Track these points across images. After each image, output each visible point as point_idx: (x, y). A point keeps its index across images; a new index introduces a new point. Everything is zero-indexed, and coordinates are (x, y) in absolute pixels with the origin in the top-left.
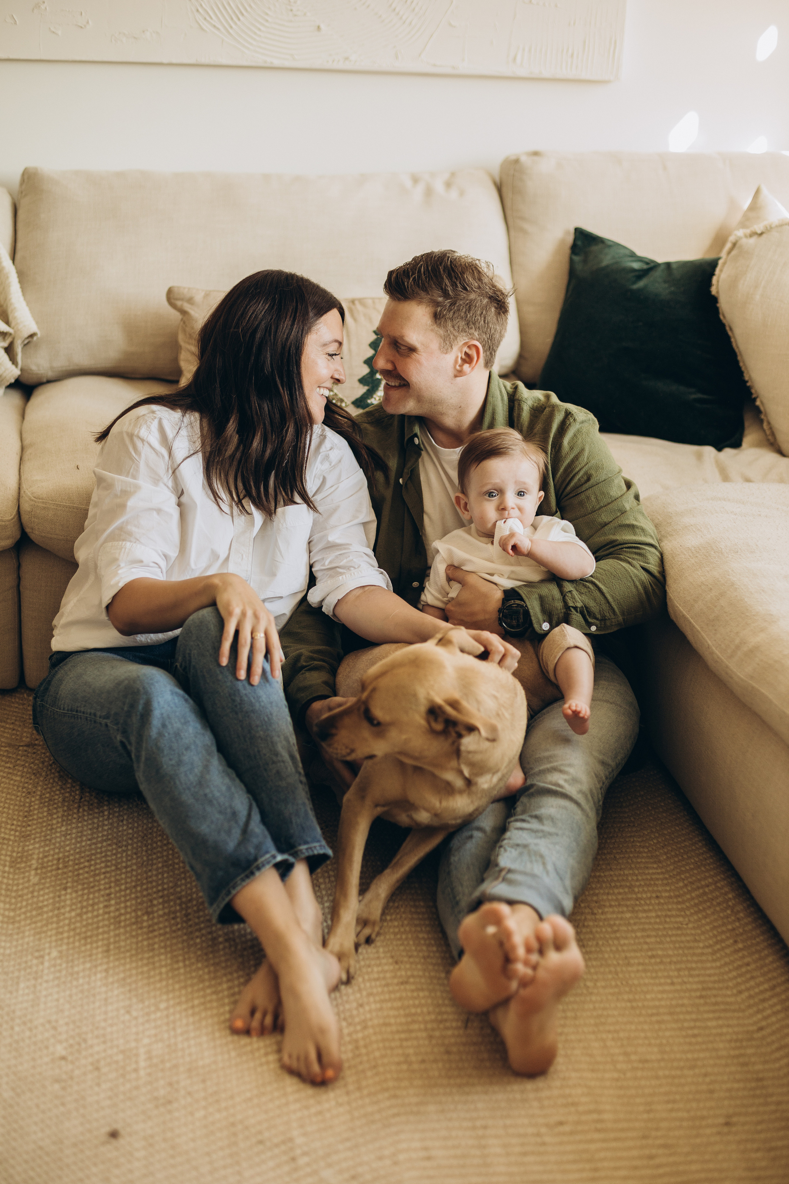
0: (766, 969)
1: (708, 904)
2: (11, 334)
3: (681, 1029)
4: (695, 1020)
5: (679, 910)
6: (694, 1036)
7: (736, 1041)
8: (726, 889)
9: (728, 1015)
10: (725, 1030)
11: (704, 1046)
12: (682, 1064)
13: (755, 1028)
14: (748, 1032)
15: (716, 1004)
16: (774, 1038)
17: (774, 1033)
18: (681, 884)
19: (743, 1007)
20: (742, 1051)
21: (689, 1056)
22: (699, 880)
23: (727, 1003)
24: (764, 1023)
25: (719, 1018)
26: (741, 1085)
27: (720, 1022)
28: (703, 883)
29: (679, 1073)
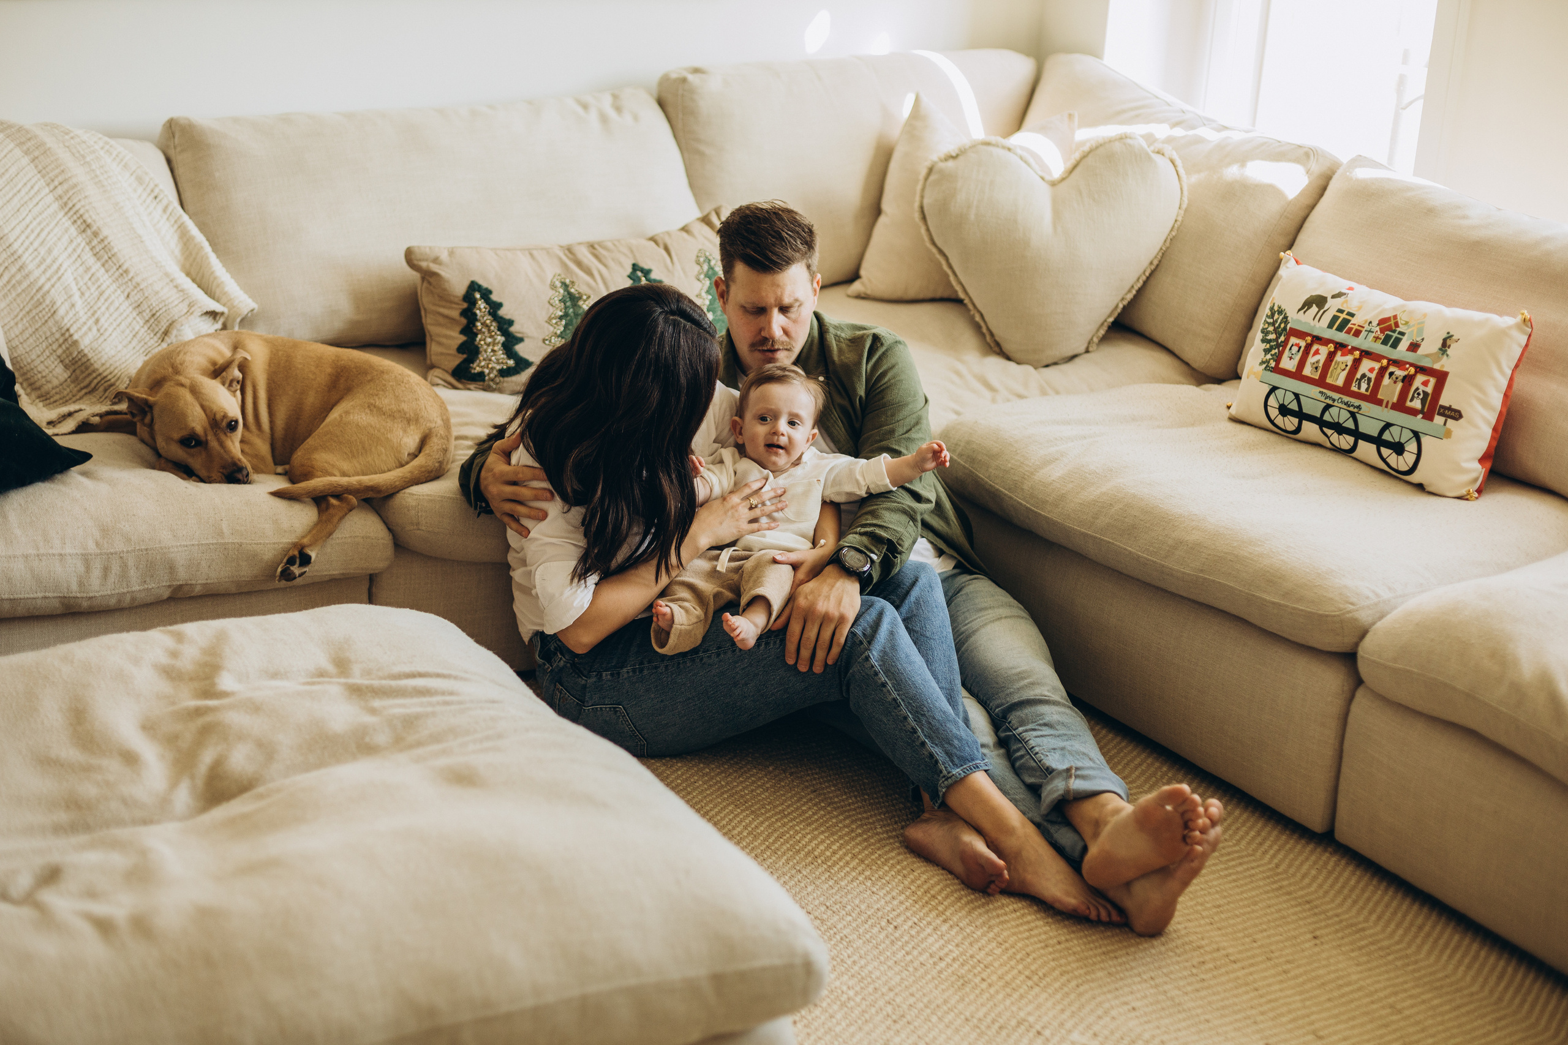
0: (1240, 821)
1: (1154, 779)
2: (222, 314)
3: (1221, 877)
4: (1226, 869)
5: (1136, 787)
6: (1235, 881)
7: (1268, 877)
8: (1157, 764)
9: (1246, 859)
10: (1253, 872)
11: (1249, 887)
12: (1246, 902)
13: (1272, 865)
14: (1270, 870)
15: (1229, 854)
16: (1292, 871)
17: (1290, 866)
18: (1120, 767)
19: (1250, 852)
20: (1279, 884)
21: (1245, 895)
22: (1131, 761)
23: (1237, 852)
24: (1276, 861)
25: (1241, 864)
26: (1299, 909)
27: (1245, 866)
28: (1136, 762)
29: (1249, 909)
